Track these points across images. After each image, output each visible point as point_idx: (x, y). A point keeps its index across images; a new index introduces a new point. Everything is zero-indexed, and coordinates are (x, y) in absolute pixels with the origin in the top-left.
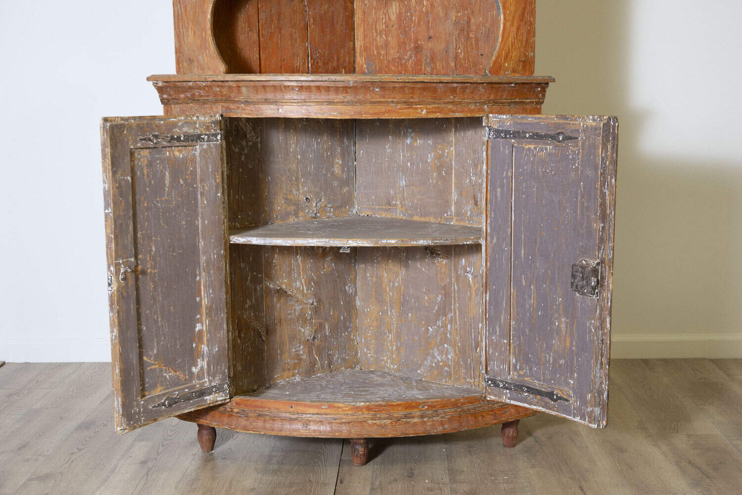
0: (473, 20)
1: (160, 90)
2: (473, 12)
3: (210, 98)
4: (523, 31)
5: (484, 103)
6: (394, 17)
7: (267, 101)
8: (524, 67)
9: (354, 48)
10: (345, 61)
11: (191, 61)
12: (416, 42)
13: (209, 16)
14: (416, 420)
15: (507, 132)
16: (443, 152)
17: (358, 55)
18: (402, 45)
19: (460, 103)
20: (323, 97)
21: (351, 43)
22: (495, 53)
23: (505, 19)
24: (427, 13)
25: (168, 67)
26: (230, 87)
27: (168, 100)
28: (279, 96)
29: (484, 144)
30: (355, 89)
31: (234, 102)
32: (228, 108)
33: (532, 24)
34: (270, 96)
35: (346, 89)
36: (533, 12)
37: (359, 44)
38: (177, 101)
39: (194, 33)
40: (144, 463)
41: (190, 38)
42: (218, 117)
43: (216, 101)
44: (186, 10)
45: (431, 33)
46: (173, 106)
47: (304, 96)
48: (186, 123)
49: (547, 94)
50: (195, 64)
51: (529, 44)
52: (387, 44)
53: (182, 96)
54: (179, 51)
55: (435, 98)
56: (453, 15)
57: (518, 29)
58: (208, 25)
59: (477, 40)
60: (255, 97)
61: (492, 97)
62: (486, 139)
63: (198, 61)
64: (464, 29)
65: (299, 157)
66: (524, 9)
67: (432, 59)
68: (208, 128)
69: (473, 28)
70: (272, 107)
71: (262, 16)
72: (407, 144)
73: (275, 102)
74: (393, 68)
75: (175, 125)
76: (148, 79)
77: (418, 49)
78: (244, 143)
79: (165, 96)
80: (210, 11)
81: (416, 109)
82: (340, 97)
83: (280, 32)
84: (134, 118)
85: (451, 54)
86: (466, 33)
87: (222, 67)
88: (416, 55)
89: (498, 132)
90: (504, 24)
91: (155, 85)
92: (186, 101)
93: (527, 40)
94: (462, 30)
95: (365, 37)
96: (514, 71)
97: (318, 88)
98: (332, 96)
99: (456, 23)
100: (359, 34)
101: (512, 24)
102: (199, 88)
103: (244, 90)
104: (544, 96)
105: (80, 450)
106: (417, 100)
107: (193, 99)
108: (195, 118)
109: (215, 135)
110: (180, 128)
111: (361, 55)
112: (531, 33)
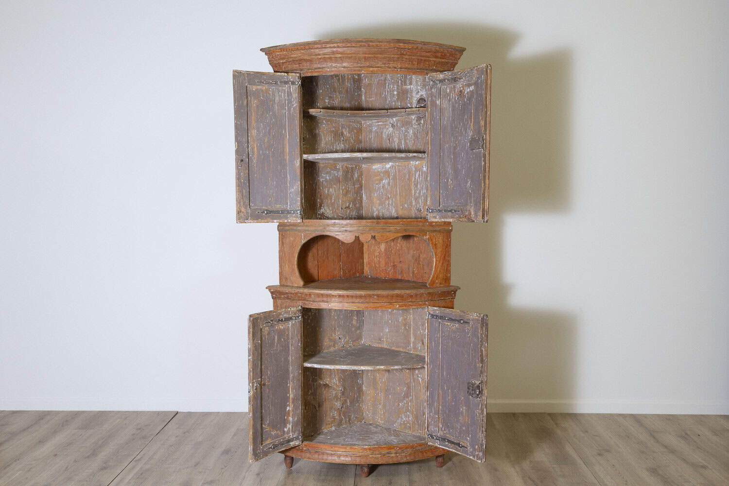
0: (421, 256)
1: (272, 293)
2: (421, 252)
3: (296, 298)
4: (445, 265)
5: (426, 301)
6: (383, 250)
7: (323, 301)
8: (445, 282)
9: (363, 263)
10: (359, 269)
11: (286, 279)
12: (394, 263)
13: (296, 259)
14: (393, 455)
15: (437, 316)
16: (407, 317)
17: (365, 266)
18: (386, 264)
19: (415, 302)
20: (351, 300)
21: (362, 260)
22: (431, 276)
23: (436, 260)
24: (399, 251)
25: (276, 282)
26: (306, 295)
27: (276, 298)
28: (329, 299)
29: (426, 320)
30: (365, 296)
31: (308, 301)
32: (304, 303)
33: (449, 261)
34: (325, 299)
35: (361, 297)
36: (449, 256)
37: (365, 261)
38: (280, 298)
39: (289, 266)
40: (258, 474)
41: (286, 268)
42: (300, 308)
43: (299, 300)
44: (285, 255)
45: (401, 260)
46: (278, 300)
47: (341, 299)
48: (286, 312)
49: (457, 294)
50: (289, 280)
51: (448, 270)
52: (379, 262)
53: (282, 296)
54: (281, 274)
55: (402, 300)
56: (411, 252)
57: (443, 264)
58: (296, 263)
59: (423, 265)
60: (318, 299)
61: (430, 298)
62: (427, 317)
63: (290, 280)
64: (417, 260)
65: (336, 318)
66: (445, 255)
67: (402, 272)
68: (295, 314)
69: (421, 259)
70: (326, 304)
71: (320, 252)
72: (389, 312)
73: (327, 302)
74: (383, 274)
75: (280, 314)
76: (266, 288)
77: (394, 266)
78: (310, 314)
79: (274, 296)
80: (296, 257)
81: (394, 305)
82: (358, 300)
83: (328, 259)
84: (262, 313)
85: (411, 272)
86: (418, 262)
87: (301, 283)
88: (394, 269)
89: (433, 316)
90: (436, 263)
91: (270, 290)
92: (284, 298)
93: (447, 269)
94: (416, 260)
95: (369, 258)
96: (441, 284)
97: (348, 296)
98: (354, 300)
99: (413, 256)
100: (366, 256)
101: (440, 262)
102: (291, 294)
103: (313, 296)
104: (455, 295)
105: (226, 467)
106: (394, 301)
107: (288, 298)
108: (289, 309)
109: (298, 317)
110: (283, 315)
111: (367, 266)
112: (449, 265)
